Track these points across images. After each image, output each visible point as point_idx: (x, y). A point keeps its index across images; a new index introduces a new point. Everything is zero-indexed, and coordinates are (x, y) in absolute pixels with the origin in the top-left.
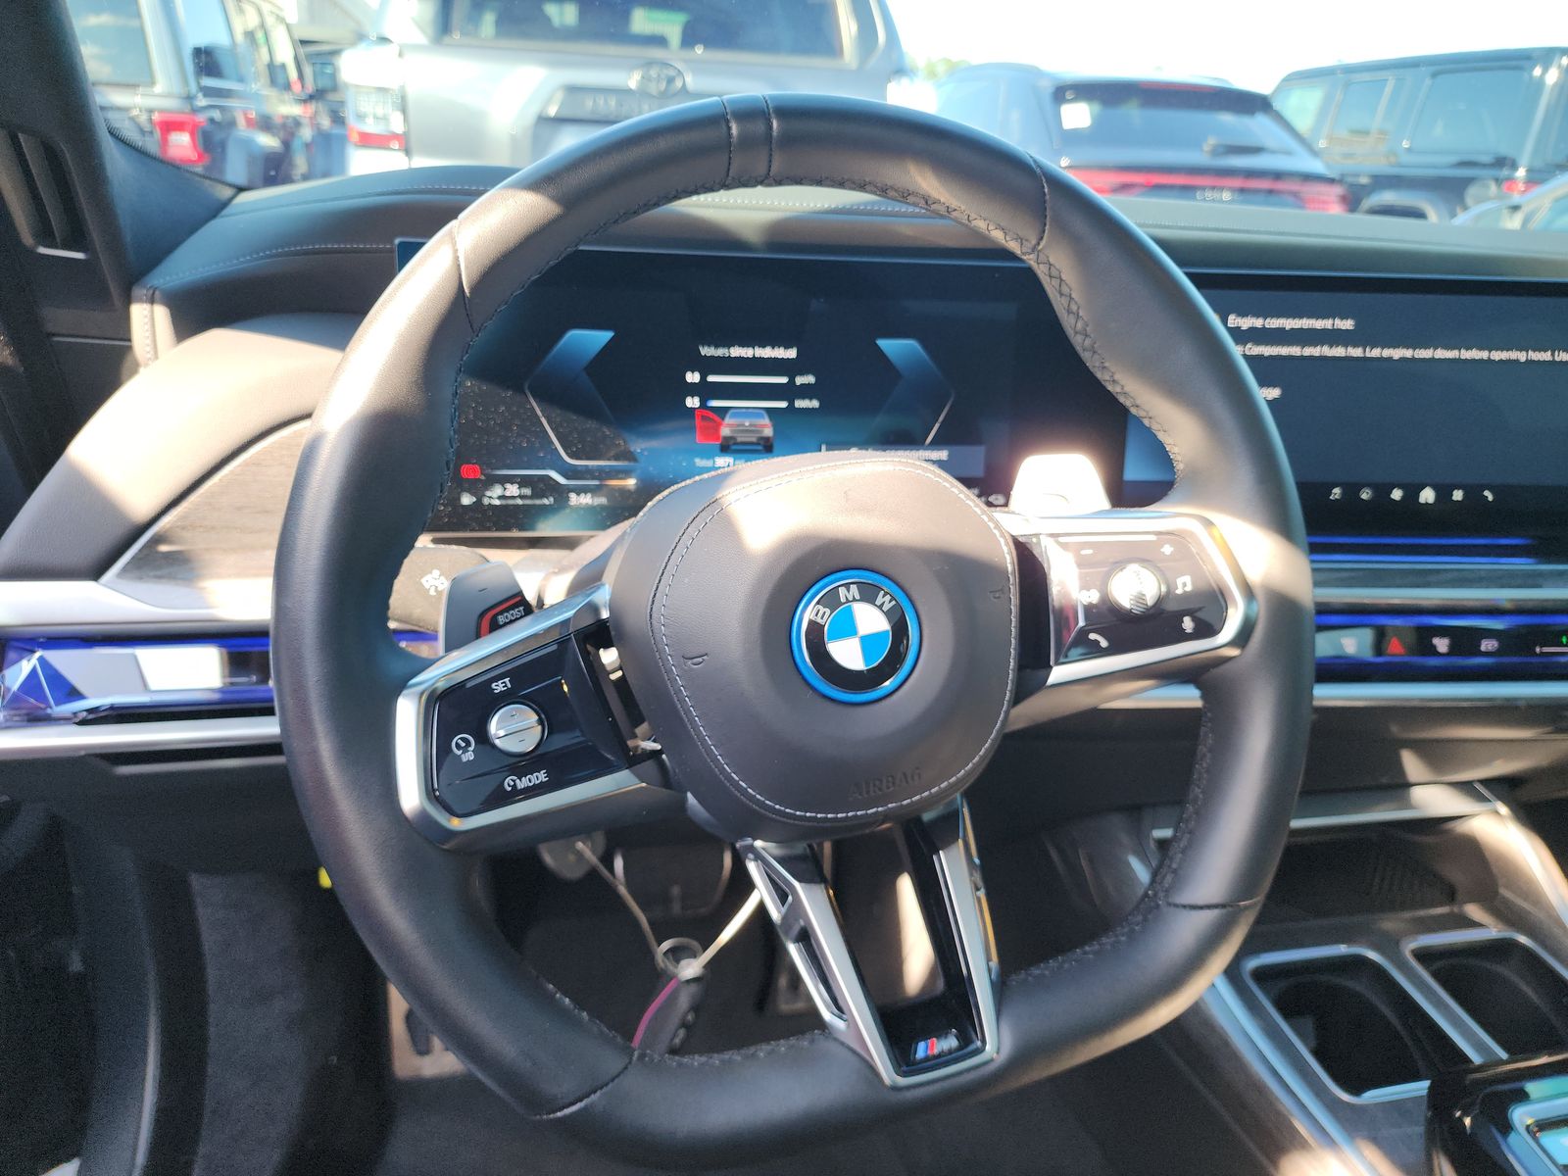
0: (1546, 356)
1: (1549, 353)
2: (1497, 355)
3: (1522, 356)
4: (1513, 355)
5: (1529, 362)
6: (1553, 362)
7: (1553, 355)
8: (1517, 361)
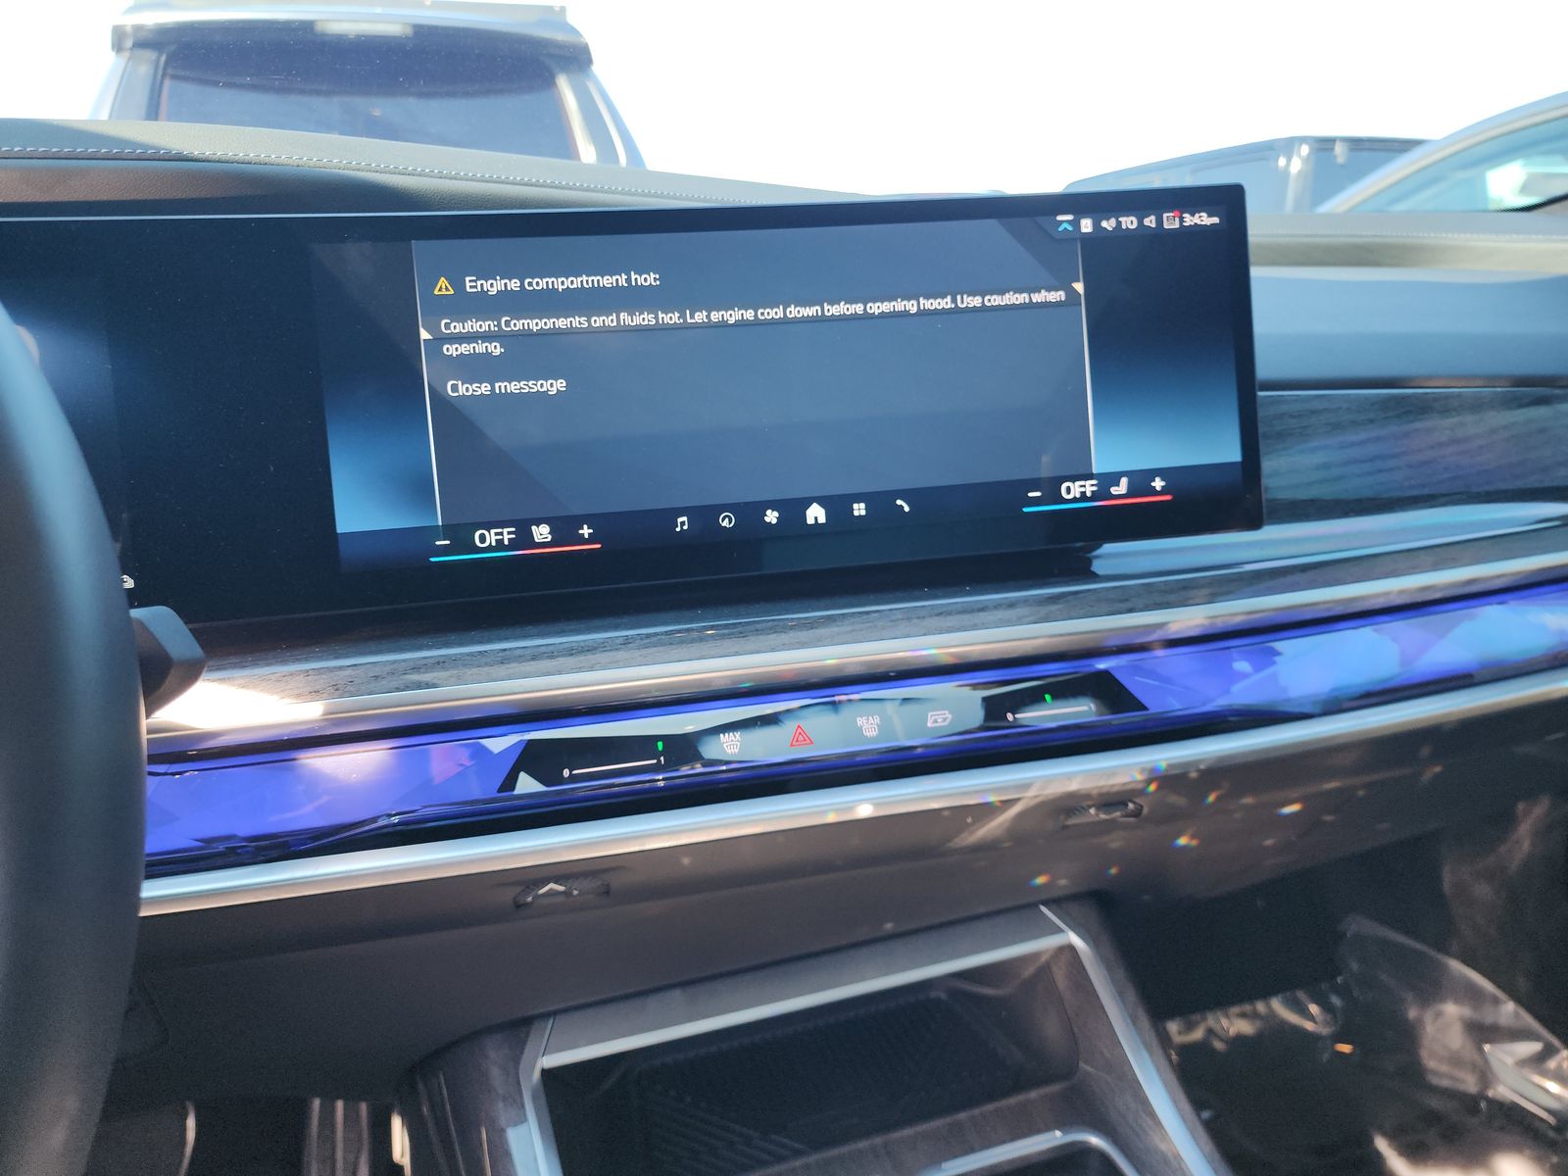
0: (945, 303)
1: (949, 299)
2: (875, 308)
3: (912, 306)
4: (899, 305)
5: (923, 313)
6: (957, 311)
7: (954, 300)
8: (905, 314)
